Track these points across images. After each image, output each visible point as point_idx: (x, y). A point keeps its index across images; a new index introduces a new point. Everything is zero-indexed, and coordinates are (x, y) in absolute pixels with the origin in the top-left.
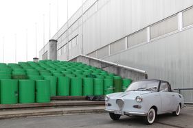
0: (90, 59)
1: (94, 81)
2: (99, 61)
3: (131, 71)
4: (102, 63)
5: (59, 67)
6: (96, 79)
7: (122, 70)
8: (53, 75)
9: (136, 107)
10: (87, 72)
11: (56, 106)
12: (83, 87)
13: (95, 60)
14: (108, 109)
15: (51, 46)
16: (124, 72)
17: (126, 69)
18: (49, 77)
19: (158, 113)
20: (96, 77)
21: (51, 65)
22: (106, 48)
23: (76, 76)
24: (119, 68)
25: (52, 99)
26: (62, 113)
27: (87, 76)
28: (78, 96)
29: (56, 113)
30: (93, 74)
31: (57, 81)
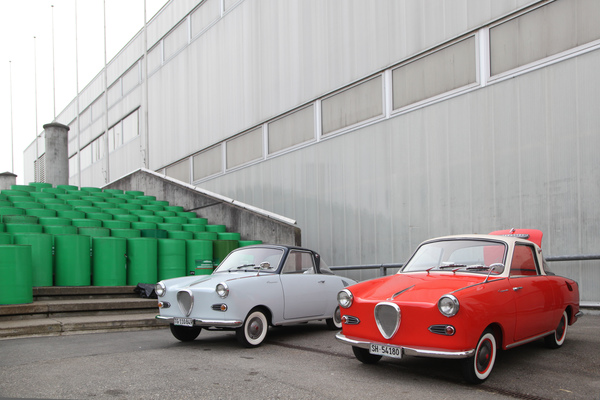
0: (166, 183)
1: (159, 246)
2: (187, 191)
3: (264, 219)
4: (195, 195)
5: (70, 207)
6: (165, 241)
7: (242, 217)
8: (44, 231)
9: (217, 307)
10: (147, 222)
11: (48, 314)
12: (128, 261)
13: (179, 187)
14: (164, 314)
15: (51, 143)
16: (248, 223)
17: (252, 214)
18: (30, 237)
19: (275, 322)
20: (167, 235)
21: (47, 201)
22: (216, 150)
23: (111, 234)
24: (235, 211)
25: (38, 295)
26: (60, 329)
27: (142, 234)
28: (113, 285)
29: (42, 329)
30: (163, 226)
31: (55, 245)
